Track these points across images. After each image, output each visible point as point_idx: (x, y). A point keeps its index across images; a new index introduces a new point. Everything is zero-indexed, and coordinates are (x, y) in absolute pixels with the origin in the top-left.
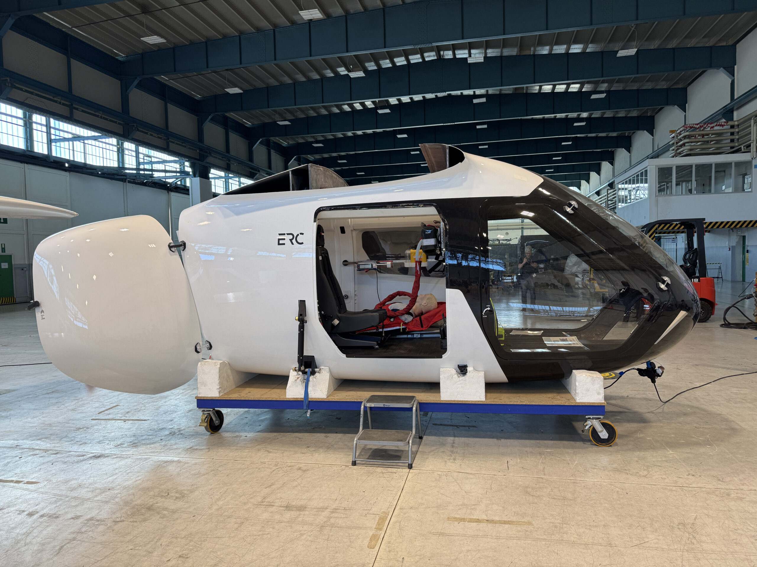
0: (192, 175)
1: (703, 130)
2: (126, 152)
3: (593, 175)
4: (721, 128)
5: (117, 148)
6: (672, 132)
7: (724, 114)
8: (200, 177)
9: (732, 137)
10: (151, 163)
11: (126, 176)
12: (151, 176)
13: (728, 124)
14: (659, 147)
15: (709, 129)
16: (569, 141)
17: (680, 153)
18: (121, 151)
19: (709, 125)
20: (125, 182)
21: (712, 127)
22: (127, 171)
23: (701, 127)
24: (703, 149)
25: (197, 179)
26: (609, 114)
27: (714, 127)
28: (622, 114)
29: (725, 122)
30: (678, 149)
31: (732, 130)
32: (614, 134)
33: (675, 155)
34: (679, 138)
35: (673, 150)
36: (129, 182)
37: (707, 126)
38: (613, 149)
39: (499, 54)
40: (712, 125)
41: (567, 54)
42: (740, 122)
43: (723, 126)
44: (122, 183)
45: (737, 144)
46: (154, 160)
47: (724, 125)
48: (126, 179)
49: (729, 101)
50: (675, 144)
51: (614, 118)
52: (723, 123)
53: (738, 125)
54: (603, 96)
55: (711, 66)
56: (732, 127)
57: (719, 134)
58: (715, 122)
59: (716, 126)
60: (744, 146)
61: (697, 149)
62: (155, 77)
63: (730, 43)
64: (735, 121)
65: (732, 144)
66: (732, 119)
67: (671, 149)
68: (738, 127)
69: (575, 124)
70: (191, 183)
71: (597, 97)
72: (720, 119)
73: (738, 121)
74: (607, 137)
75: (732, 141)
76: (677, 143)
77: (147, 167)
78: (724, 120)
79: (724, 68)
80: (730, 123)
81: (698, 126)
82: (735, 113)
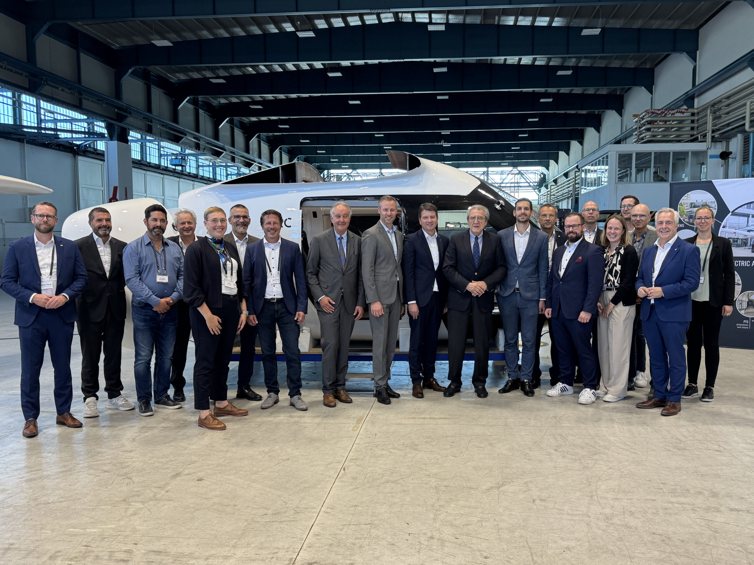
0: (109, 138)
1: (664, 116)
2: (24, 106)
3: (562, 154)
4: (681, 115)
5: (13, 101)
6: (635, 116)
7: (686, 100)
8: (117, 141)
9: (693, 125)
10: (55, 121)
11: (25, 136)
12: (57, 137)
13: (688, 111)
14: (627, 129)
15: (670, 115)
16: (536, 118)
17: (642, 139)
18: (17, 106)
19: (670, 112)
20: (23, 142)
21: (673, 114)
22: (25, 130)
23: (662, 113)
24: (664, 136)
25: (114, 144)
26: (577, 90)
27: (674, 113)
28: (591, 91)
29: (685, 109)
30: (641, 134)
31: (693, 118)
32: (584, 112)
33: (637, 140)
34: (641, 123)
35: (636, 135)
36: (28, 142)
37: (668, 112)
38: (582, 128)
39: (461, 21)
40: (673, 112)
41: (533, 27)
42: (699, 110)
43: (683, 113)
44: (18, 143)
45: (695, 133)
46: (59, 117)
47: (685, 112)
48: (23, 139)
49: (691, 87)
50: (638, 128)
51: (582, 95)
52: (683, 110)
53: (698, 113)
54: (569, 72)
55: (675, 50)
56: (693, 114)
57: (681, 122)
58: (676, 109)
59: (677, 112)
60: (701, 136)
61: (658, 135)
62: (69, 23)
63: (693, 27)
64: (695, 109)
65: (692, 133)
66: (692, 106)
67: (634, 134)
68: (698, 115)
69: (542, 100)
70: (107, 147)
71: (563, 74)
72: (682, 106)
73: (697, 108)
74: (576, 114)
75: (692, 129)
76: (640, 128)
77: (50, 125)
78: (685, 107)
79: (687, 53)
80: (691, 110)
81: (660, 112)
82: (696, 100)
